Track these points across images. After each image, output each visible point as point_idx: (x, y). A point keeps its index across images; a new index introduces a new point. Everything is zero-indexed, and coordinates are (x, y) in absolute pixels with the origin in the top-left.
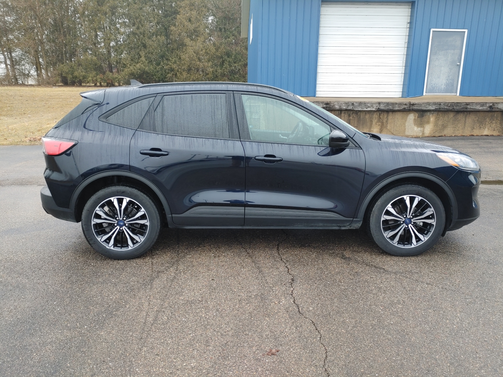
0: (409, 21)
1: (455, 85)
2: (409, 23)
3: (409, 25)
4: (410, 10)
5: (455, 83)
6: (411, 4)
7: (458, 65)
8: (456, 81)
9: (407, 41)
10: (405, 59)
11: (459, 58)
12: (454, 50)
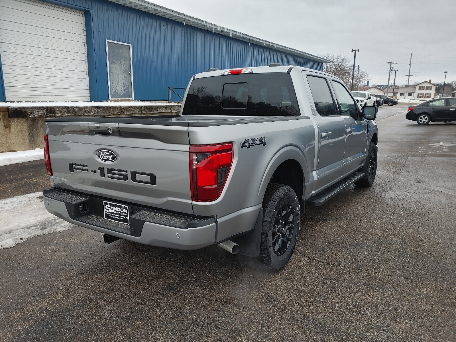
0: (85, 29)
1: (130, 91)
2: (85, 31)
3: (85, 32)
4: (84, 18)
5: (130, 89)
6: (84, 13)
7: (129, 74)
8: (130, 88)
9: (86, 48)
10: (87, 65)
11: (129, 68)
12: (125, 60)
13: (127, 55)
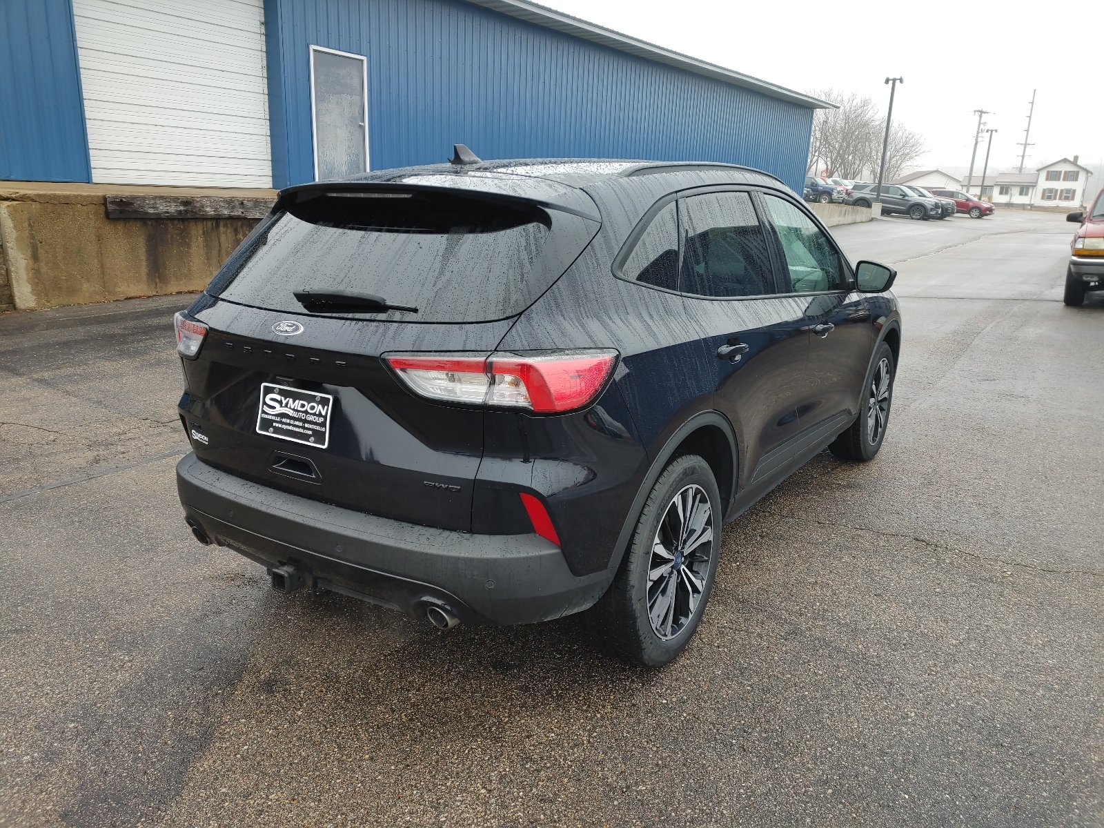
0: (263, 19)
2: (263, 24)
3: (263, 27)
7: (361, 126)
9: (265, 63)
10: (267, 104)
11: (361, 113)
12: (351, 95)
13: (356, 82)
